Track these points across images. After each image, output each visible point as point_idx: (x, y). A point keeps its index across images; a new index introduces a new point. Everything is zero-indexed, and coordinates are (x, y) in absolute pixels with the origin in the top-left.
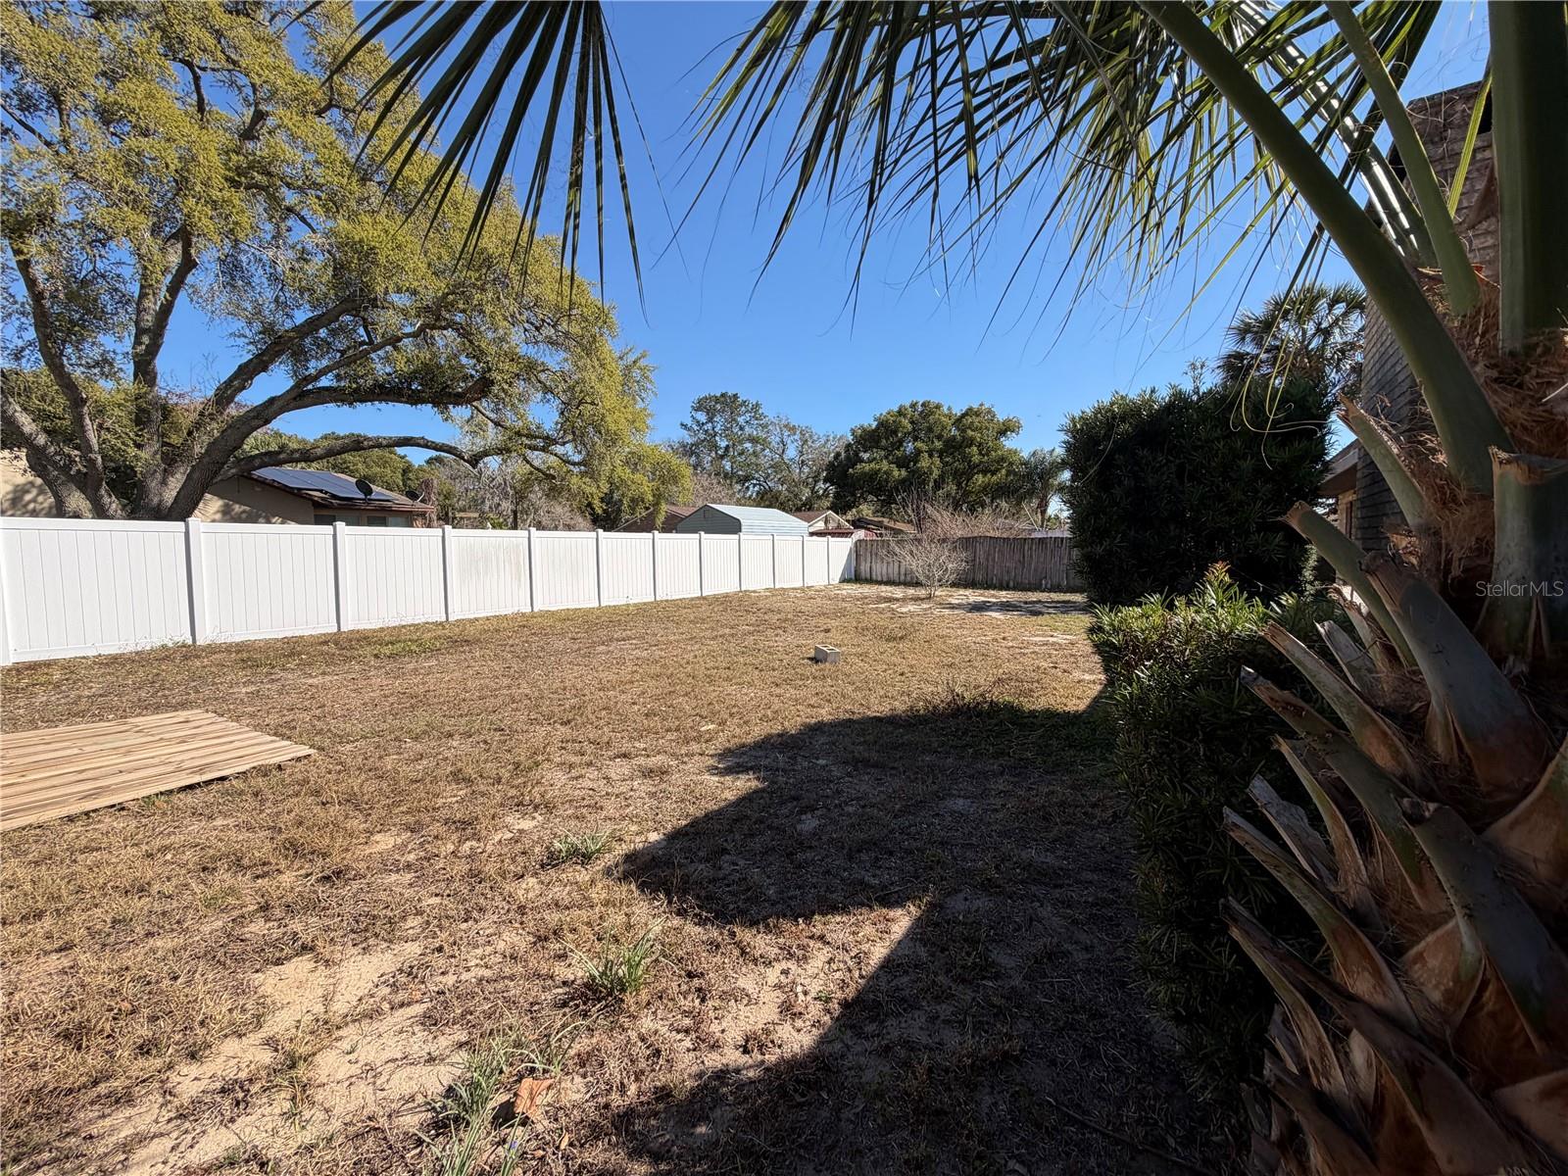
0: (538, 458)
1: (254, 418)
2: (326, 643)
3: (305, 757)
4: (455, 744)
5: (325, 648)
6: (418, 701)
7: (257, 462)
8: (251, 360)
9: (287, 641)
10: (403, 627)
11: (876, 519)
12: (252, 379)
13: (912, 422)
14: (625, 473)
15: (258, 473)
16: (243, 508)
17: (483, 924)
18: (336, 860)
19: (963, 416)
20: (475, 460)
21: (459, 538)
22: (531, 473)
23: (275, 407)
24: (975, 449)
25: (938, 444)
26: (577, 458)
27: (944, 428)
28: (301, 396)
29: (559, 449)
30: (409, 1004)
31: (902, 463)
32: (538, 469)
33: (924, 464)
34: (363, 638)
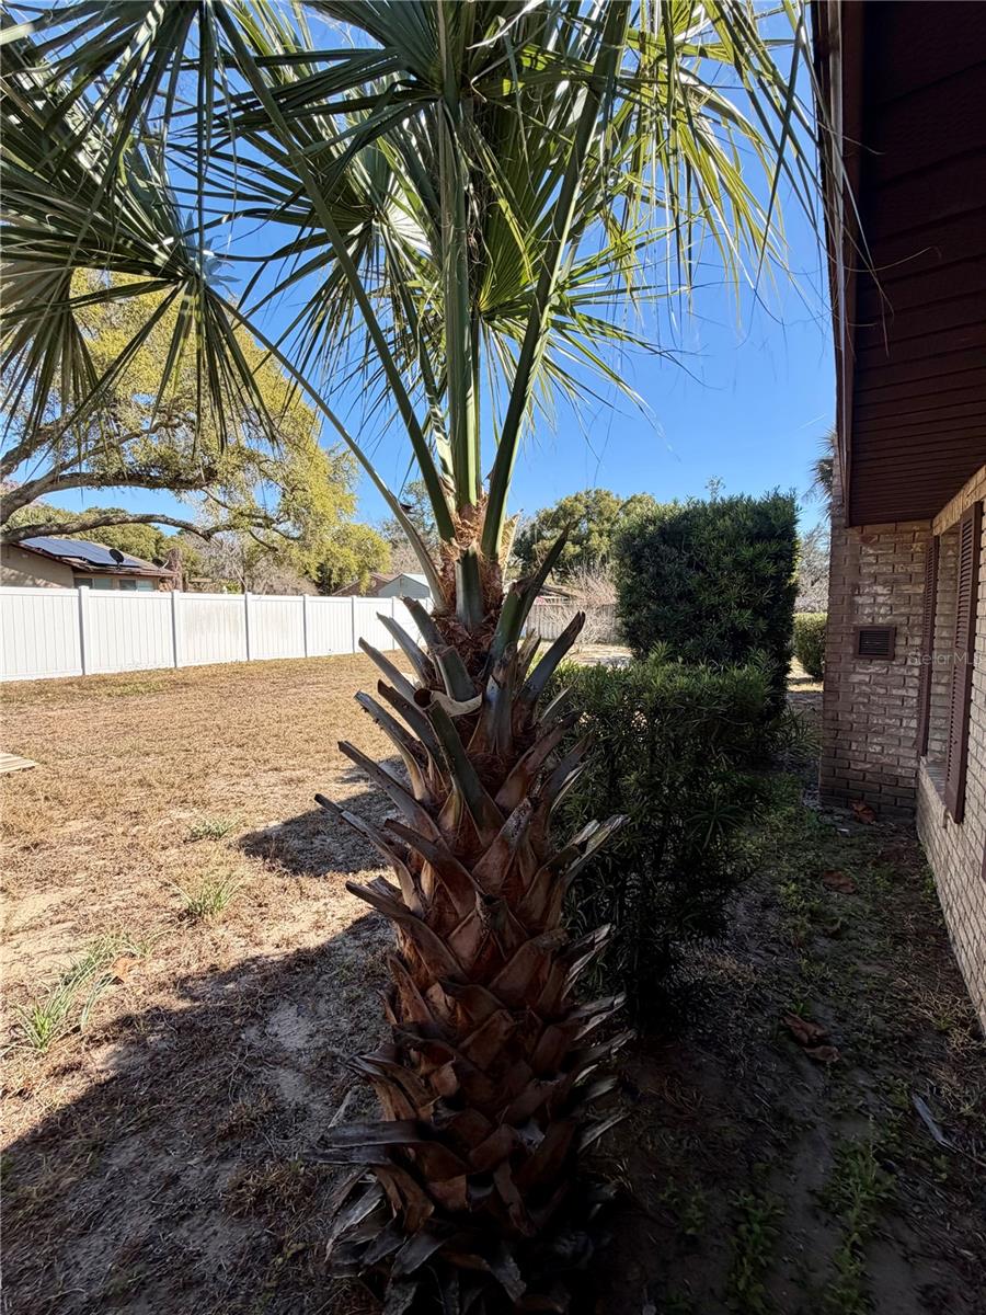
0: (261, 533)
1: (17, 498)
2: (71, 684)
3: (30, 769)
4: (150, 760)
5: (70, 688)
6: (128, 728)
7: (22, 534)
8: (16, 449)
9: (39, 682)
10: (138, 672)
11: (556, 587)
12: (17, 464)
13: (587, 507)
14: (335, 548)
15: (24, 543)
16: (13, 571)
17: (130, 876)
18: (37, 836)
19: (629, 502)
20: (208, 535)
21: (186, 601)
22: (258, 546)
23: (35, 489)
26: (296, 534)
27: (612, 512)
28: (54, 482)
29: (281, 527)
30: (64, 922)
32: (262, 543)
34: (102, 681)
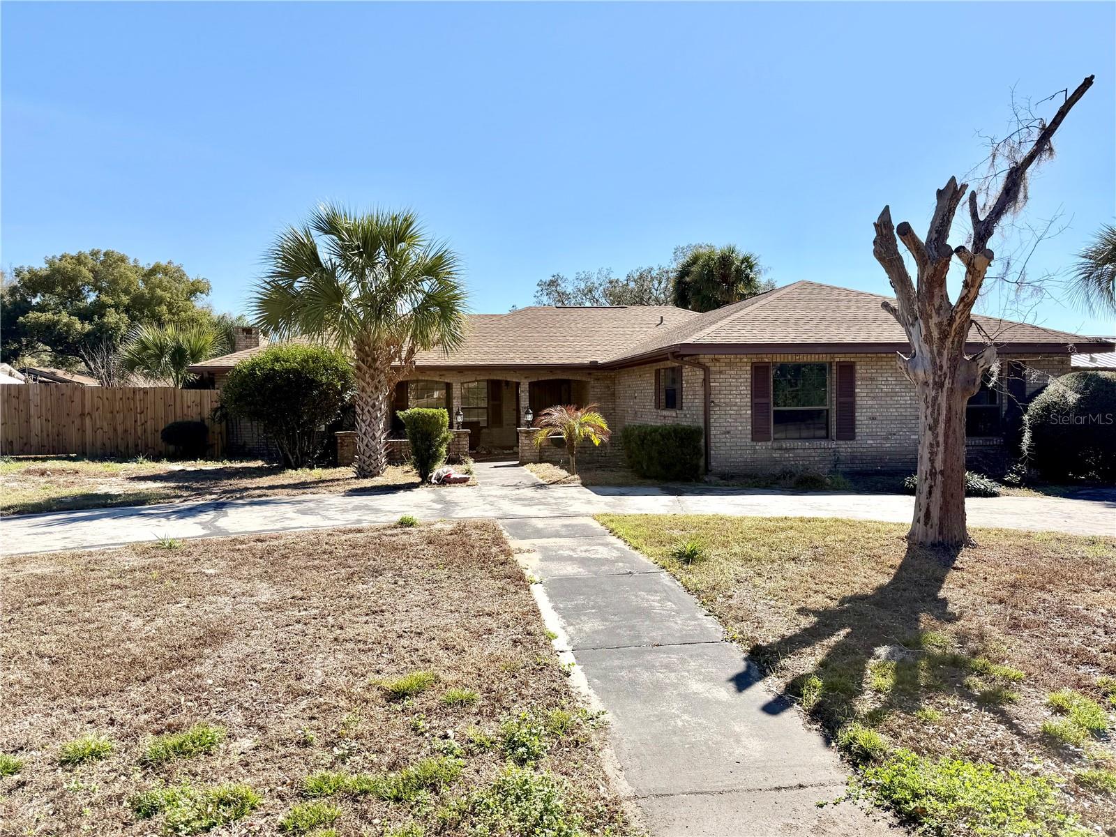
24: (165, 308)
25: (125, 299)
31: (84, 315)
33: (110, 320)
